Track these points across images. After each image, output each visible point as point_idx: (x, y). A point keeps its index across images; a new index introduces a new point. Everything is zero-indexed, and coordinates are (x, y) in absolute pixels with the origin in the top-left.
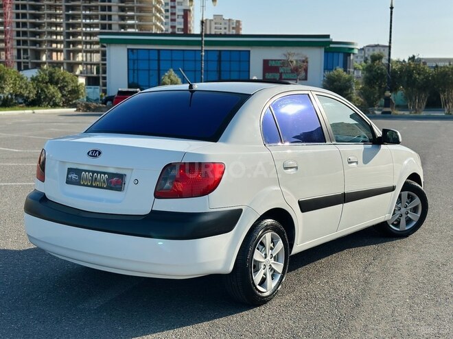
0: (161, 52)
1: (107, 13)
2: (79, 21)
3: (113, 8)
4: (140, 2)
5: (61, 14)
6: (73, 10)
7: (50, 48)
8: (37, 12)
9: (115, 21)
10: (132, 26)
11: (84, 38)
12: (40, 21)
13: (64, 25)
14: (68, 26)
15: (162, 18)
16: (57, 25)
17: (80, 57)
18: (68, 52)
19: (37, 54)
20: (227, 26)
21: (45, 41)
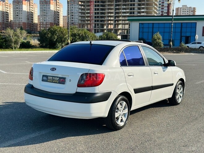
0: (154, 24)
1: (133, 7)
2: (121, 11)
3: (135, 5)
4: (148, 1)
5: (113, 8)
6: (118, 6)
7: (108, 23)
8: (104, 8)
9: (136, 10)
10: (143, 12)
11: (122, 18)
12: (105, 12)
13: (114, 13)
14: (116, 13)
15: (157, 8)
16: (111, 13)
17: (120, 27)
18: (115, 25)
19: (103, 26)
20: (189, 10)
21: (106, 20)
